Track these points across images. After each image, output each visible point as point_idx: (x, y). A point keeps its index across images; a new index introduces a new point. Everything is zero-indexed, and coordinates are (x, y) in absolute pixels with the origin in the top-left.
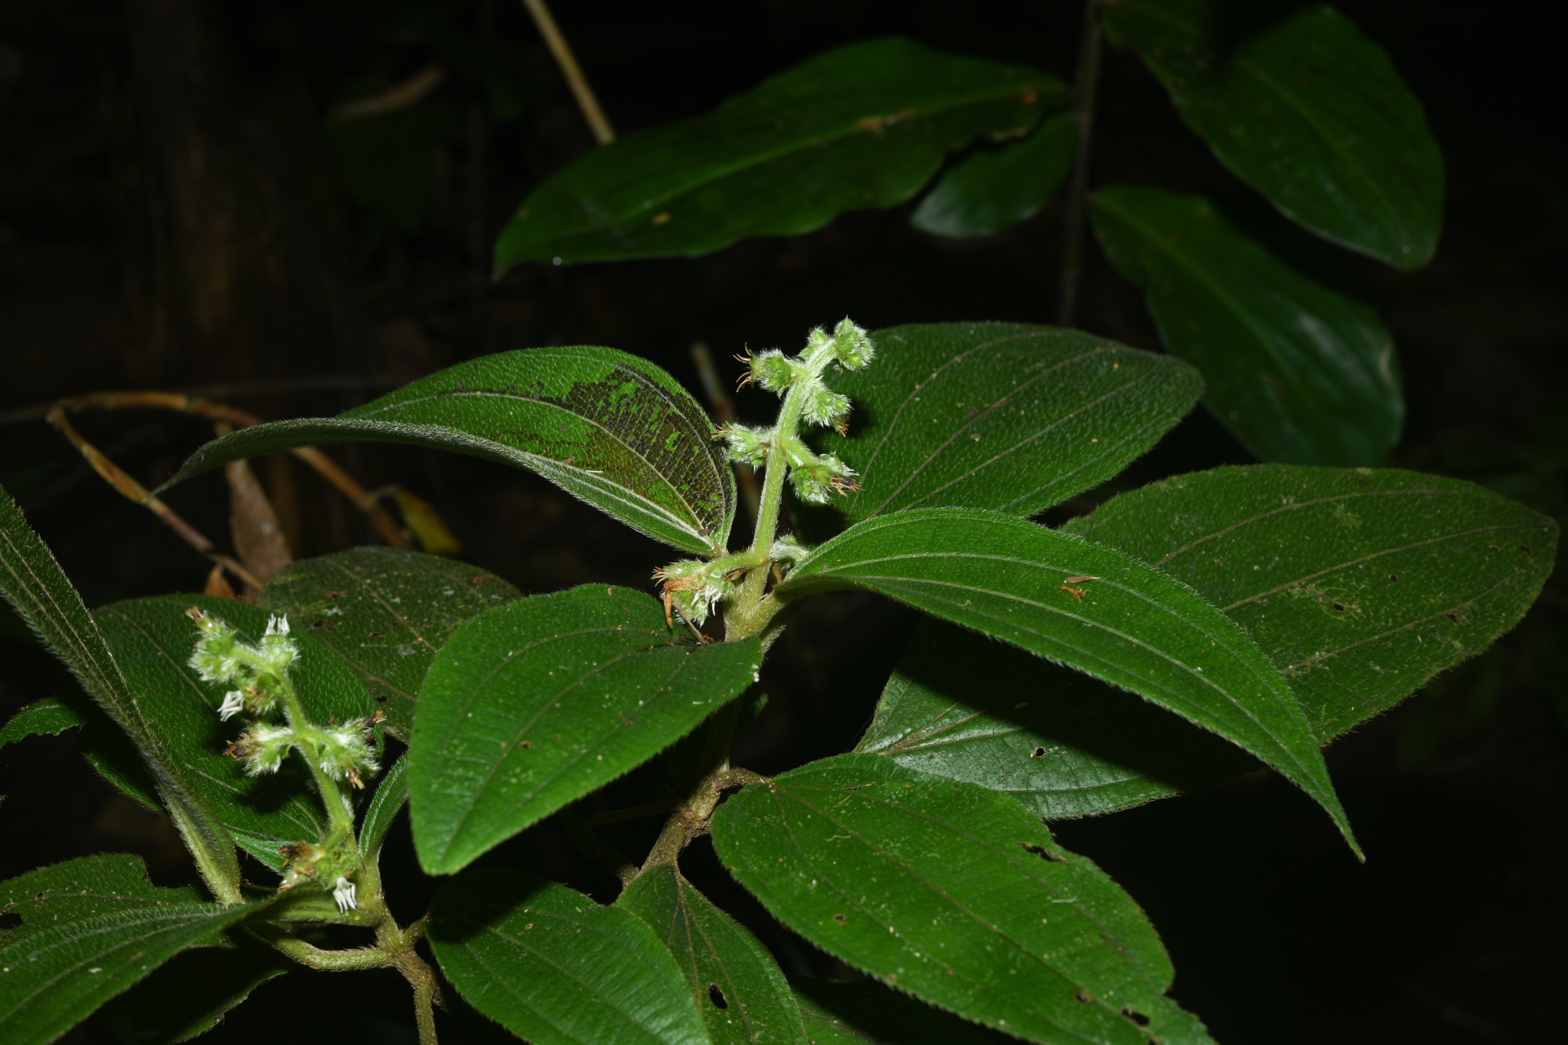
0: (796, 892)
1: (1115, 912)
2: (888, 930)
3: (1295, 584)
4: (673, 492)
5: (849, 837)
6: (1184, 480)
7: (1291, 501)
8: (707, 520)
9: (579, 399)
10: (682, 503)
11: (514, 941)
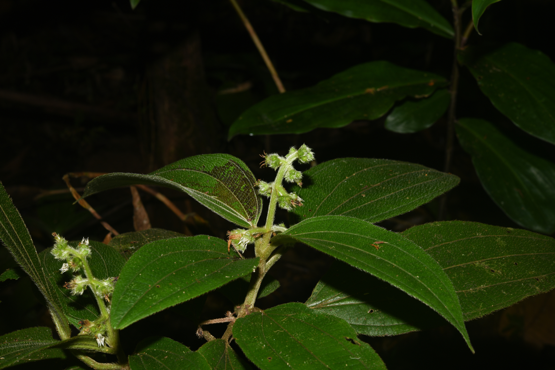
0: (257, 349)
1: (374, 364)
2: (287, 364)
3: (477, 262)
4: (241, 205)
5: (283, 331)
6: (440, 223)
7: (480, 234)
8: (251, 216)
9: (215, 172)
10: (243, 209)
11: (159, 362)
